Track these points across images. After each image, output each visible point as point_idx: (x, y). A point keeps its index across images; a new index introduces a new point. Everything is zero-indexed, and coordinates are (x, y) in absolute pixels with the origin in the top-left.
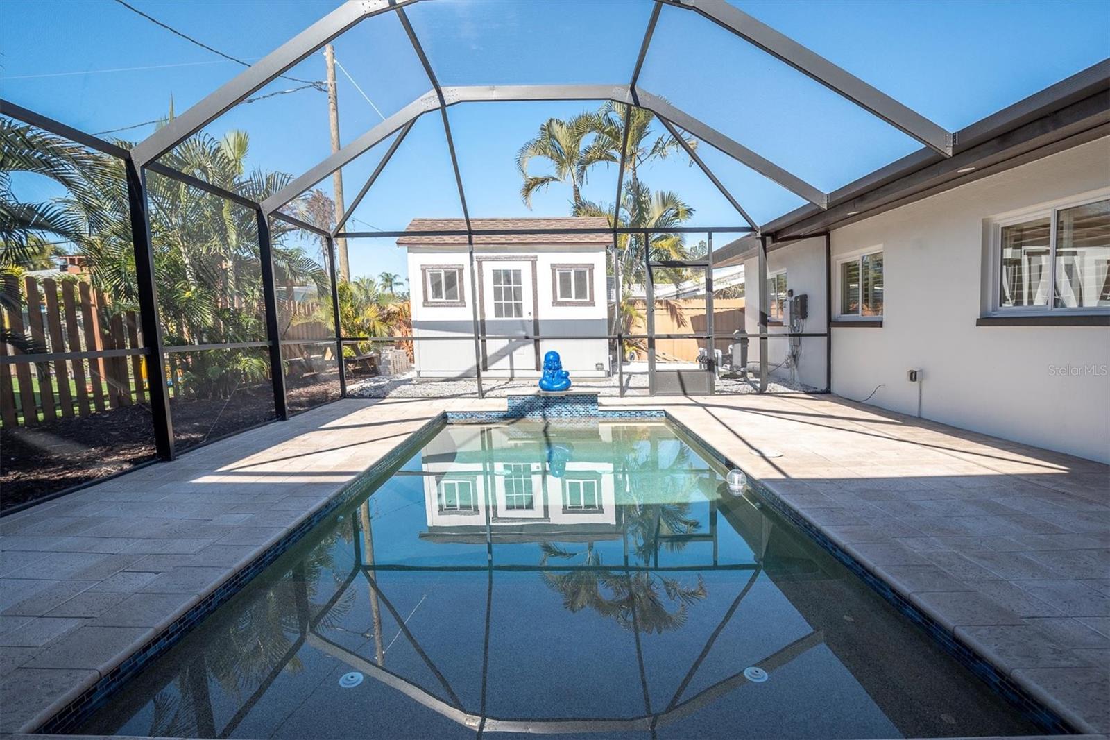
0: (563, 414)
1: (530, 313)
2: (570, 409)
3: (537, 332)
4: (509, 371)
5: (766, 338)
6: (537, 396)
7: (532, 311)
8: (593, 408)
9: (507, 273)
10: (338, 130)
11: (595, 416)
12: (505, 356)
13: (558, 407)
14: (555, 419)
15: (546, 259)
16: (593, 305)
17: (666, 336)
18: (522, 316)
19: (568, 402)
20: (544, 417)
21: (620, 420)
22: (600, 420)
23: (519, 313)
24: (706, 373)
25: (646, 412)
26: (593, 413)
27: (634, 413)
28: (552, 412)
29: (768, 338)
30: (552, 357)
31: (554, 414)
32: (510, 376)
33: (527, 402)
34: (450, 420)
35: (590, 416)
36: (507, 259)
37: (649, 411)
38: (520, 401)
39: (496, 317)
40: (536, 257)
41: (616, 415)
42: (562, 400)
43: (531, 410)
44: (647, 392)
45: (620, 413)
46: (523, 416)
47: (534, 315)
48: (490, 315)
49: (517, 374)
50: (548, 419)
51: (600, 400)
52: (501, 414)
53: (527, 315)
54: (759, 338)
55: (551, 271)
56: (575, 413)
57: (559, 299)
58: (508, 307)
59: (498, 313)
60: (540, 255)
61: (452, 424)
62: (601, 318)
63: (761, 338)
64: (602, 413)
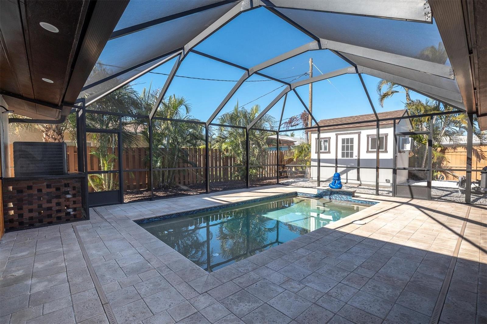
0: (337, 198)
1: (356, 156)
2: (340, 197)
3: (359, 164)
4: (346, 180)
5: (471, 172)
6: (328, 190)
7: (357, 155)
8: (350, 197)
9: (348, 139)
10: (312, 88)
11: (350, 201)
12: (345, 173)
13: (335, 195)
14: (334, 200)
15: (365, 133)
16: (387, 152)
17: (403, 169)
18: (353, 157)
19: (340, 194)
20: (330, 199)
21: (361, 204)
22: (353, 203)
23: (352, 156)
24: (427, 188)
25: (374, 203)
26: (350, 200)
27: (368, 202)
28: (333, 197)
29: (472, 172)
30: (336, 175)
31: (334, 198)
32: (346, 182)
33: (324, 192)
34: (298, 195)
35: (348, 201)
36: (348, 134)
37: (375, 202)
38: (321, 191)
39: (342, 157)
40: (361, 132)
41: (360, 202)
42: (337, 193)
43: (326, 195)
44: (391, 194)
45: (362, 201)
46: (322, 197)
47: (358, 157)
48: (340, 157)
49: (349, 181)
50: (332, 200)
51: (356, 194)
52: (315, 195)
53: (355, 157)
54: (466, 172)
55: (367, 138)
56: (342, 199)
57: (370, 150)
58: (347, 153)
59: (343, 156)
60: (362, 131)
61: (298, 196)
62: (390, 158)
63: (467, 172)
64: (353, 200)
